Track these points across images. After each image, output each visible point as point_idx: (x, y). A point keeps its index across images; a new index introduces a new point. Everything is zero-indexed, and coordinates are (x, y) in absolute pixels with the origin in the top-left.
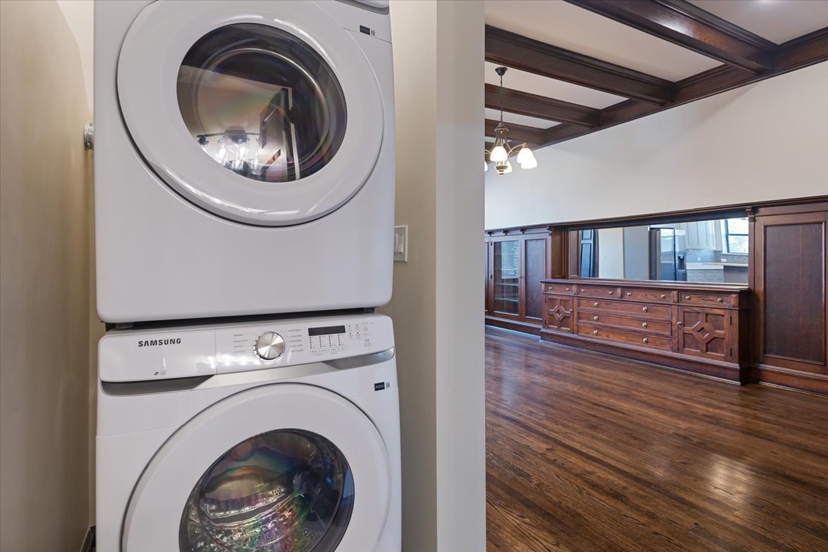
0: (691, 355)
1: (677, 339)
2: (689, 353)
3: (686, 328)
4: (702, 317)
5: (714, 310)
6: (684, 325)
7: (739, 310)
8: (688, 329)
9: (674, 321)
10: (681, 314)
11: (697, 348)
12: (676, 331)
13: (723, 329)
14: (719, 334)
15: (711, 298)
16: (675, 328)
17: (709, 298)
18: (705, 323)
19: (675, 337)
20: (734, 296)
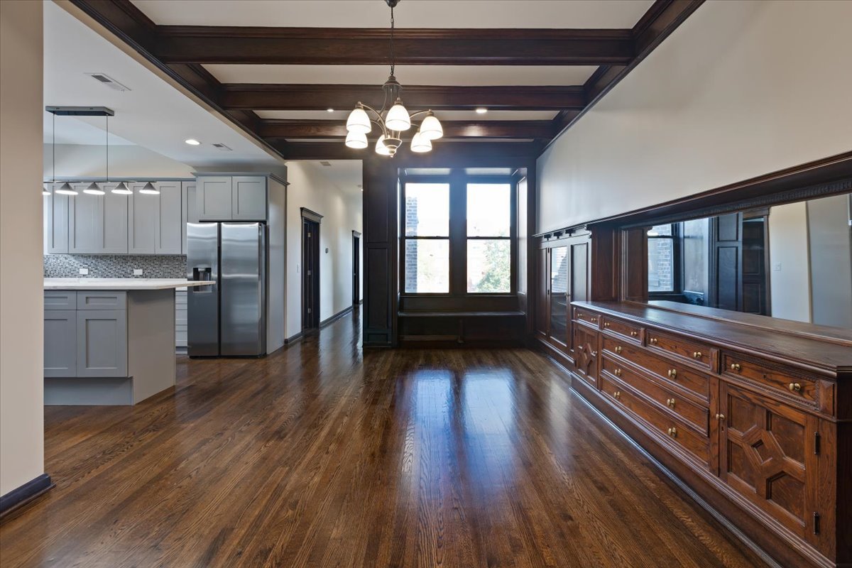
0: (738, 491)
1: (717, 447)
2: (735, 485)
3: (732, 430)
4: (760, 417)
5: (782, 407)
6: (729, 422)
7: (838, 424)
8: (736, 433)
9: (713, 409)
10: (724, 399)
11: (751, 481)
12: (715, 431)
13: (802, 461)
14: (792, 467)
15: (780, 378)
16: (714, 424)
17: (774, 377)
18: (764, 431)
19: (715, 444)
20: (826, 384)
